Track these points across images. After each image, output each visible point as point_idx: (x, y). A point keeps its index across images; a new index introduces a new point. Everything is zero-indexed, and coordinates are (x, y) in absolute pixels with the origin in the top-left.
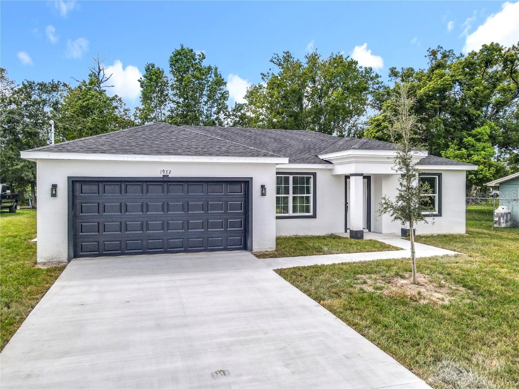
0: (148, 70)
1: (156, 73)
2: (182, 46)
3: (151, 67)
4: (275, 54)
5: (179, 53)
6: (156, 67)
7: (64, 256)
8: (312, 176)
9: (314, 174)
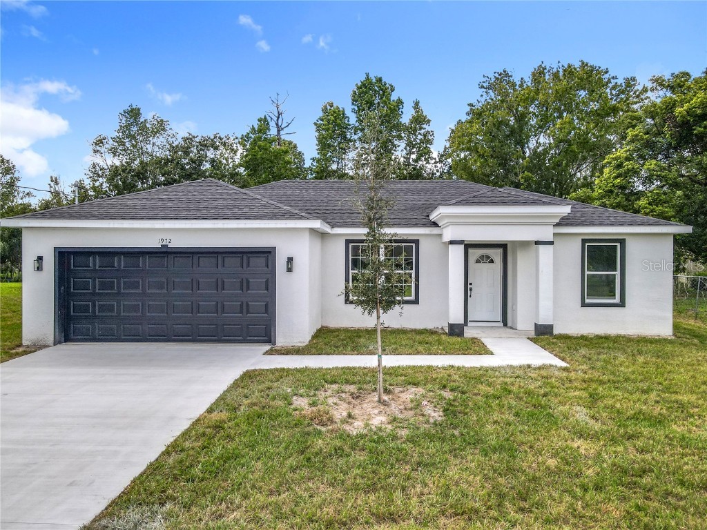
0: (325, 110)
1: (334, 112)
2: (368, 76)
3: (329, 107)
4: (495, 73)
5: (364, 85)
6: (335, 105)
7: (50, 339)
8: (414, 245)
9: (417, 242)
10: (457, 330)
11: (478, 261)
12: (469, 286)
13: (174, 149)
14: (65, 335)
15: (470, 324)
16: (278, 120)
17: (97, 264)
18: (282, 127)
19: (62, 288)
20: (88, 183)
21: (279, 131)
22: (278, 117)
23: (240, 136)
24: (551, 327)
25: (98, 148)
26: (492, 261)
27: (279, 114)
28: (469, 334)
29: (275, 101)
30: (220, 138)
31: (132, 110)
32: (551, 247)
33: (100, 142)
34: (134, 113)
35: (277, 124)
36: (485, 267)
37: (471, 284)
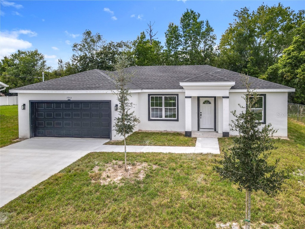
7: (29, 136)
8: (176, 96)
9: (177, 95)
10: (188, 134)
11: (204, 103)
12: (200, 114)
13: (105, 48)
14: (34, 134)
15: (200, 130)
16: (150, 33)
17: (46, 107)
18: (152, 36)
19: (33, 116)
20: (71, 63)
21: (151, 37)
22: (151, 32)
23: (133, 41)
24: (228, 133)
25: (75, 48)
26: (210, 103)
27: (151, 31)
28: (194, 136)
29: (149, 25)
30: (123, 43)
31: (87, 32)
32: (228, 99)
33: (75, 46)
34: (88, 33)
35: (150, 35)
36: (207, 105)
37: (201, 113)
